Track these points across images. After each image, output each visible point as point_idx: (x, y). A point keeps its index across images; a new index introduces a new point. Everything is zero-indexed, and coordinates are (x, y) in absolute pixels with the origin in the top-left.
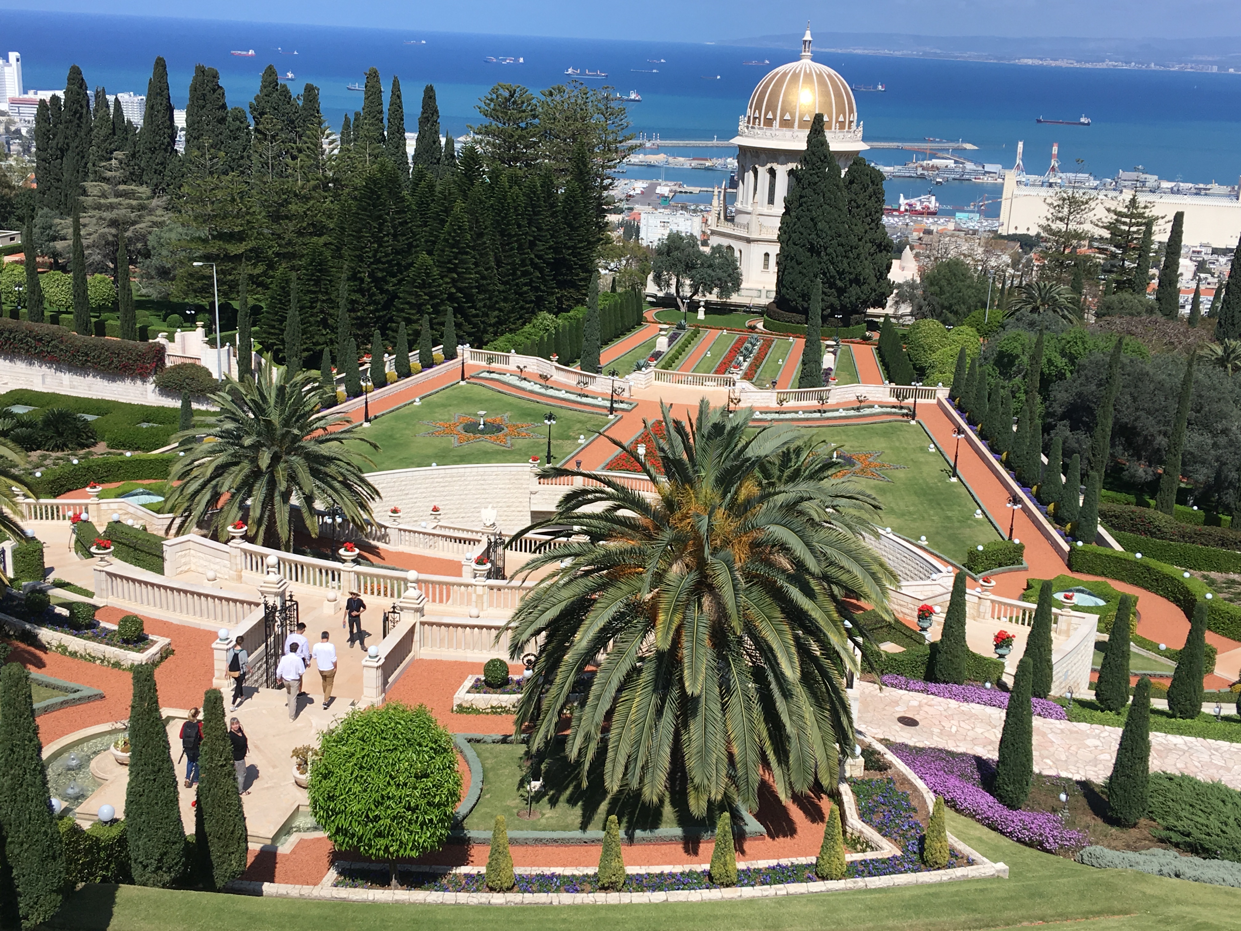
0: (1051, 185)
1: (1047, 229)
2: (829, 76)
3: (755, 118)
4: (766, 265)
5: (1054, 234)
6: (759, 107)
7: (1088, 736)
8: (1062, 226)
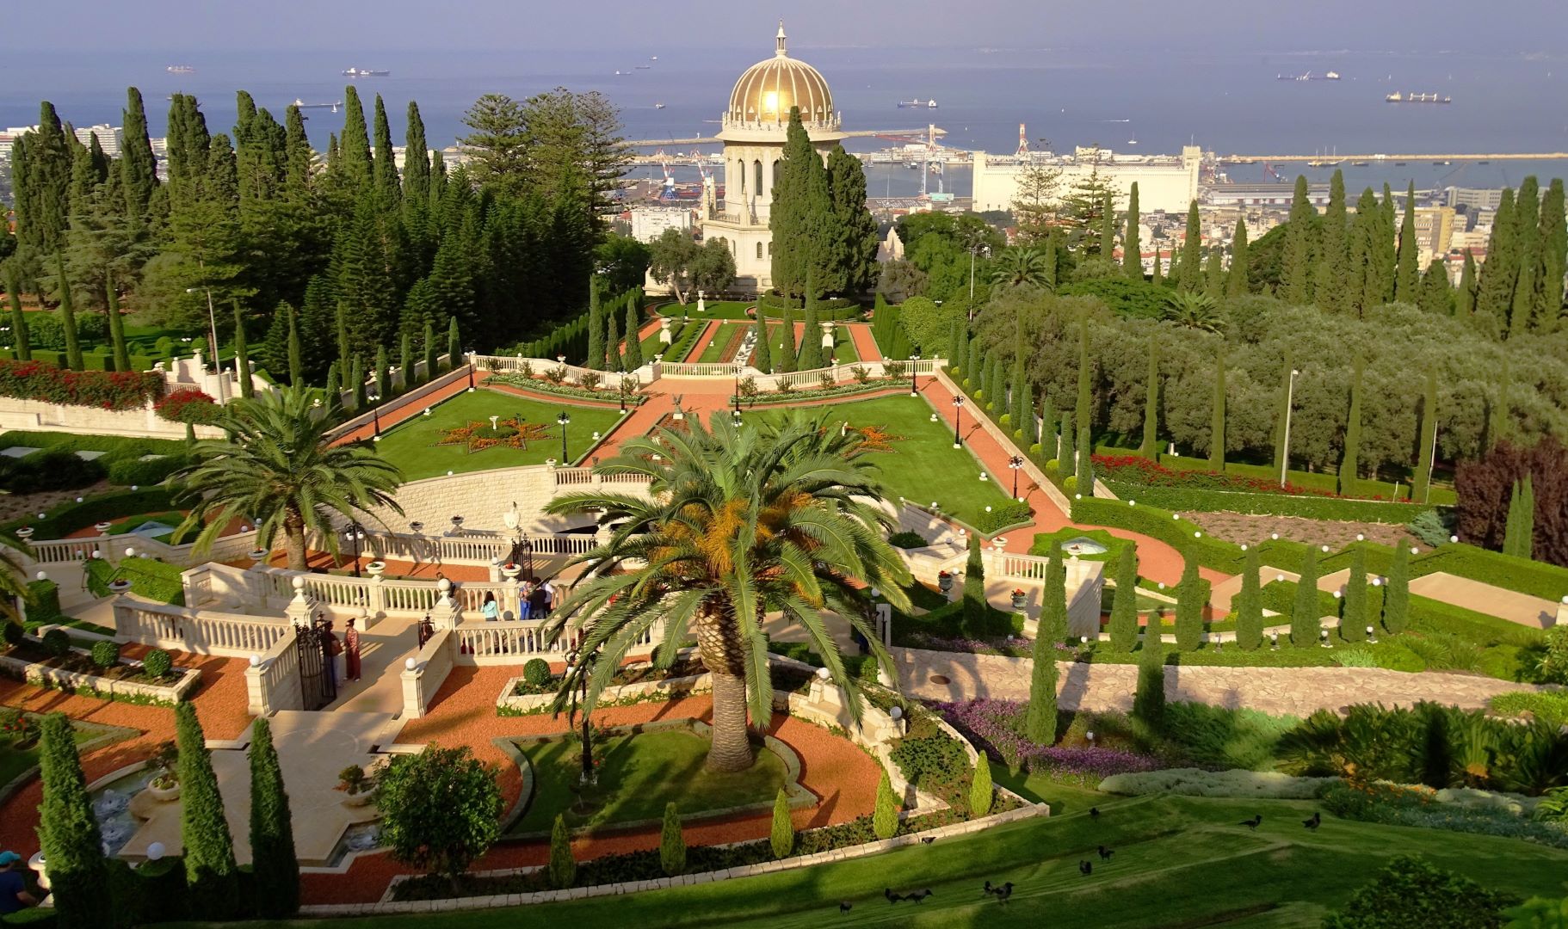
0: (1021, 163)
1: (1019, 204)
2: (805, 70)
3: (737, 114)
4: (759, 255)
5: (1026, 208)
6: (740, 103)
7: (1106, 676)
8: (1033, 201)
